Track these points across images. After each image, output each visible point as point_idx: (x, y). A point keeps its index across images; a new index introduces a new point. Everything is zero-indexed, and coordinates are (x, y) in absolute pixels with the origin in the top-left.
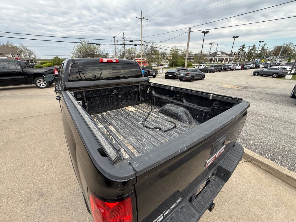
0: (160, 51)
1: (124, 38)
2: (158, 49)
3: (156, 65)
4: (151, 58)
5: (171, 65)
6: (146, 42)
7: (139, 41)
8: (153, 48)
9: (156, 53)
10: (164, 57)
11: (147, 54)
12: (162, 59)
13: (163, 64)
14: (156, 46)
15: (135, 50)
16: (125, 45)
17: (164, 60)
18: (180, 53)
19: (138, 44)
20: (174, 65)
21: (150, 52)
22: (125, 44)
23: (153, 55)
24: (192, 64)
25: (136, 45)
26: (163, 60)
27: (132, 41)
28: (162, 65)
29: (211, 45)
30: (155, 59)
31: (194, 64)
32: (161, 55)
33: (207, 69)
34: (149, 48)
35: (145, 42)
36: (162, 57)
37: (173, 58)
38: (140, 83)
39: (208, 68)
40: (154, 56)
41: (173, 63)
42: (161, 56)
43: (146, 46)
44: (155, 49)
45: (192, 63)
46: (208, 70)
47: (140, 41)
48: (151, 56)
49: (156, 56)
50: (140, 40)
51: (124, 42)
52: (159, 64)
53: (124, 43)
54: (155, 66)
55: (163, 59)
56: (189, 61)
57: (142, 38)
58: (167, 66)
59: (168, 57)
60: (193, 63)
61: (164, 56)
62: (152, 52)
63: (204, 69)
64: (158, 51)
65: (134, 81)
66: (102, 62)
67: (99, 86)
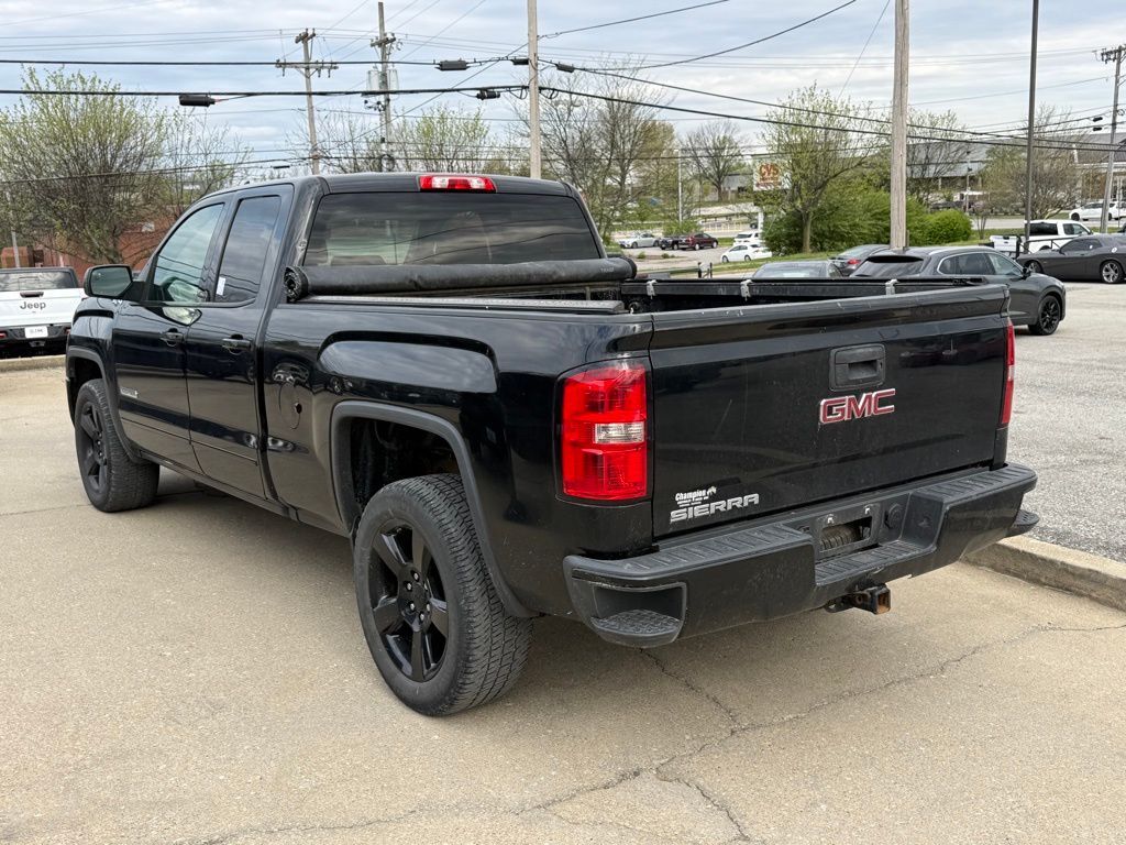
0: (684, 129)
1: (384, 43)
2: (661, 116)
3: (657, 244)
4: (608, 192)
5: (786, 241)
6: (570, 69)
7: (517, 62)
8: (619, 111)
9: (650, 145)
10: (720, 177)
11: (570, 160)
12: (706, 193)
13: (711, 232)
14: (649, 93)
15: (475, 129)
16: (391, 96)
17: (722, 200)
18: (853, 136)
19: (509, 88)
20: (808, 234)
21: (599, 146)
22: (393, 87)
23: (623, 161)
24: (976, 224)
25: (487, 94)
26: (714, 204)
27: (461, 66)
28: (707, 243)
29: (1112, 65)
30: (639, 193)
31: (992, 224)
32: (695, 157)
33: (1091, 252)
34: (586, 113)
35: (561, 67)
36: (701, 177)
37: (795, 185)
38: (591, 287)
39: (1097, 243)
40: (632, 178)
41: (797, 222)
42: (693, 171)
43: (565, 97)
44: (641, 113)
45: (975, 213)
46: (1106, 260)
47: (525, 62)
48: (607, 173)
49: (651, 167)
50: (523, 54)
51: (384, 75)
52: (679, 232)
53: (385, 82)
54: (648, 252)
55: (714, 196)
56: (949, 199)
57: (534, 38)
58: (750, 251)
59: (757, 178)
60: (985, 216)
61: (720, 172)
62: (613, 144)
63: (1067, 254)
64: (668, 131)
65: (563, 274)
66: (428, 189)
67: (422, 289)
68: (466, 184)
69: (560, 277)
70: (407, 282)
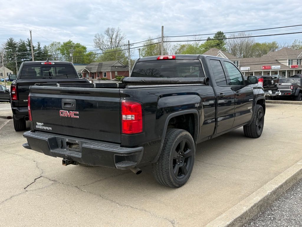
65: (180, 81)
66: (158, 59)
67: (145, 83)
68: (168, 58)
69: (180, 82)
70: (141, 81)
